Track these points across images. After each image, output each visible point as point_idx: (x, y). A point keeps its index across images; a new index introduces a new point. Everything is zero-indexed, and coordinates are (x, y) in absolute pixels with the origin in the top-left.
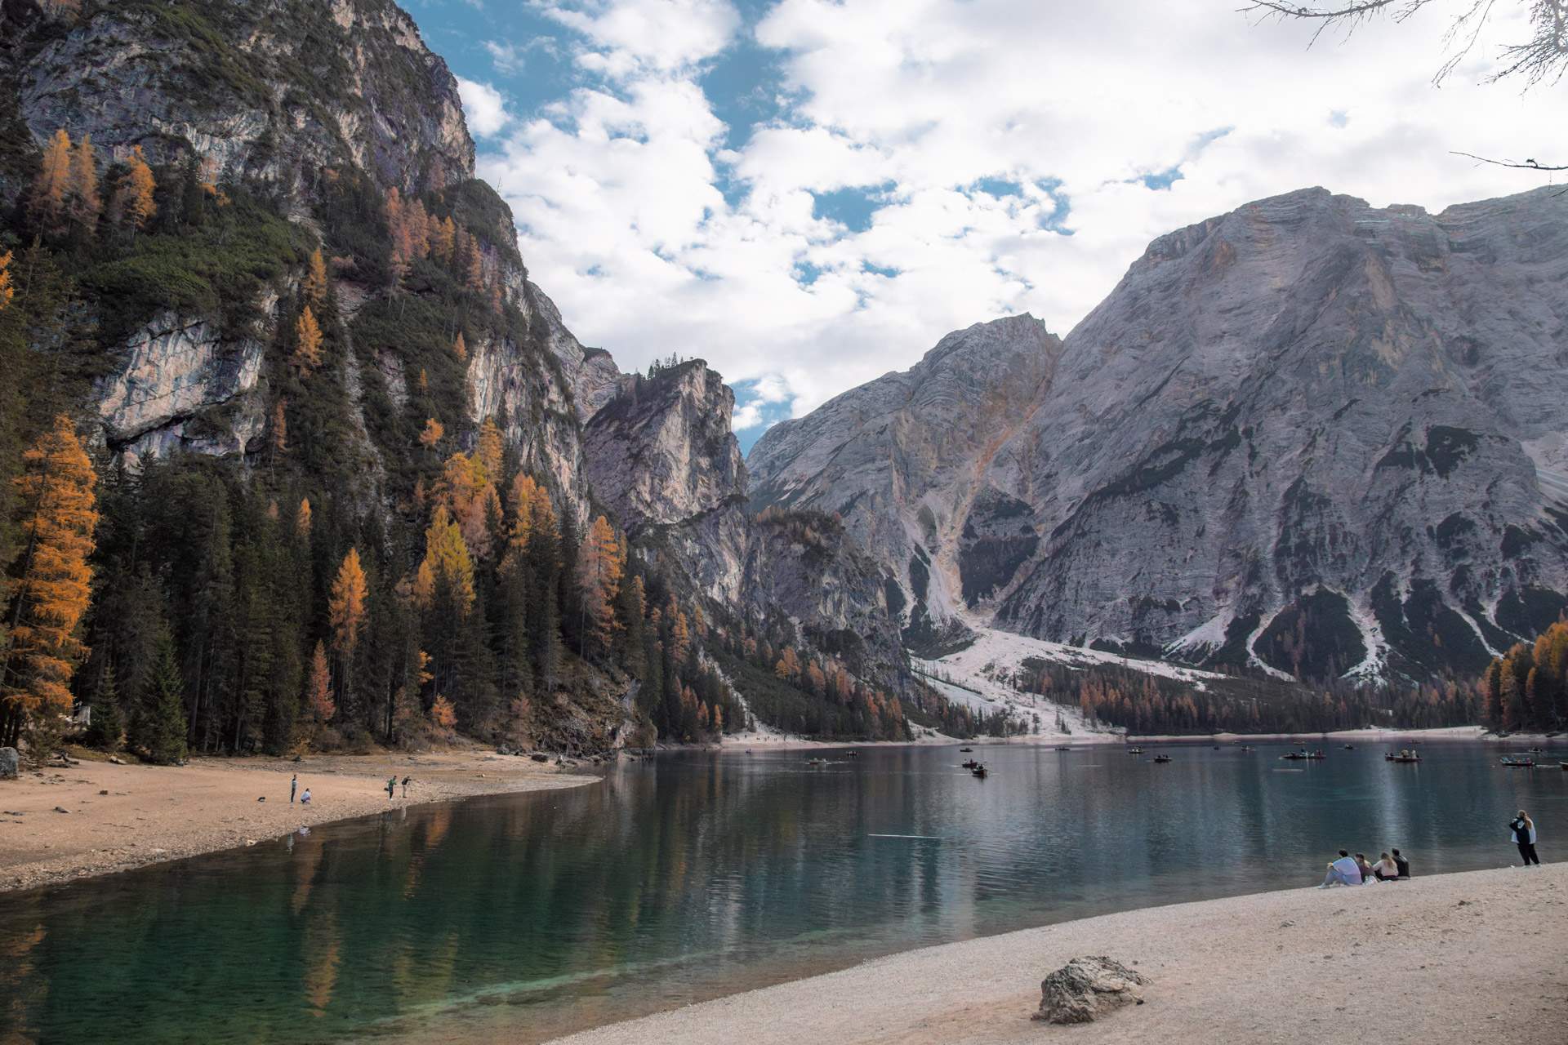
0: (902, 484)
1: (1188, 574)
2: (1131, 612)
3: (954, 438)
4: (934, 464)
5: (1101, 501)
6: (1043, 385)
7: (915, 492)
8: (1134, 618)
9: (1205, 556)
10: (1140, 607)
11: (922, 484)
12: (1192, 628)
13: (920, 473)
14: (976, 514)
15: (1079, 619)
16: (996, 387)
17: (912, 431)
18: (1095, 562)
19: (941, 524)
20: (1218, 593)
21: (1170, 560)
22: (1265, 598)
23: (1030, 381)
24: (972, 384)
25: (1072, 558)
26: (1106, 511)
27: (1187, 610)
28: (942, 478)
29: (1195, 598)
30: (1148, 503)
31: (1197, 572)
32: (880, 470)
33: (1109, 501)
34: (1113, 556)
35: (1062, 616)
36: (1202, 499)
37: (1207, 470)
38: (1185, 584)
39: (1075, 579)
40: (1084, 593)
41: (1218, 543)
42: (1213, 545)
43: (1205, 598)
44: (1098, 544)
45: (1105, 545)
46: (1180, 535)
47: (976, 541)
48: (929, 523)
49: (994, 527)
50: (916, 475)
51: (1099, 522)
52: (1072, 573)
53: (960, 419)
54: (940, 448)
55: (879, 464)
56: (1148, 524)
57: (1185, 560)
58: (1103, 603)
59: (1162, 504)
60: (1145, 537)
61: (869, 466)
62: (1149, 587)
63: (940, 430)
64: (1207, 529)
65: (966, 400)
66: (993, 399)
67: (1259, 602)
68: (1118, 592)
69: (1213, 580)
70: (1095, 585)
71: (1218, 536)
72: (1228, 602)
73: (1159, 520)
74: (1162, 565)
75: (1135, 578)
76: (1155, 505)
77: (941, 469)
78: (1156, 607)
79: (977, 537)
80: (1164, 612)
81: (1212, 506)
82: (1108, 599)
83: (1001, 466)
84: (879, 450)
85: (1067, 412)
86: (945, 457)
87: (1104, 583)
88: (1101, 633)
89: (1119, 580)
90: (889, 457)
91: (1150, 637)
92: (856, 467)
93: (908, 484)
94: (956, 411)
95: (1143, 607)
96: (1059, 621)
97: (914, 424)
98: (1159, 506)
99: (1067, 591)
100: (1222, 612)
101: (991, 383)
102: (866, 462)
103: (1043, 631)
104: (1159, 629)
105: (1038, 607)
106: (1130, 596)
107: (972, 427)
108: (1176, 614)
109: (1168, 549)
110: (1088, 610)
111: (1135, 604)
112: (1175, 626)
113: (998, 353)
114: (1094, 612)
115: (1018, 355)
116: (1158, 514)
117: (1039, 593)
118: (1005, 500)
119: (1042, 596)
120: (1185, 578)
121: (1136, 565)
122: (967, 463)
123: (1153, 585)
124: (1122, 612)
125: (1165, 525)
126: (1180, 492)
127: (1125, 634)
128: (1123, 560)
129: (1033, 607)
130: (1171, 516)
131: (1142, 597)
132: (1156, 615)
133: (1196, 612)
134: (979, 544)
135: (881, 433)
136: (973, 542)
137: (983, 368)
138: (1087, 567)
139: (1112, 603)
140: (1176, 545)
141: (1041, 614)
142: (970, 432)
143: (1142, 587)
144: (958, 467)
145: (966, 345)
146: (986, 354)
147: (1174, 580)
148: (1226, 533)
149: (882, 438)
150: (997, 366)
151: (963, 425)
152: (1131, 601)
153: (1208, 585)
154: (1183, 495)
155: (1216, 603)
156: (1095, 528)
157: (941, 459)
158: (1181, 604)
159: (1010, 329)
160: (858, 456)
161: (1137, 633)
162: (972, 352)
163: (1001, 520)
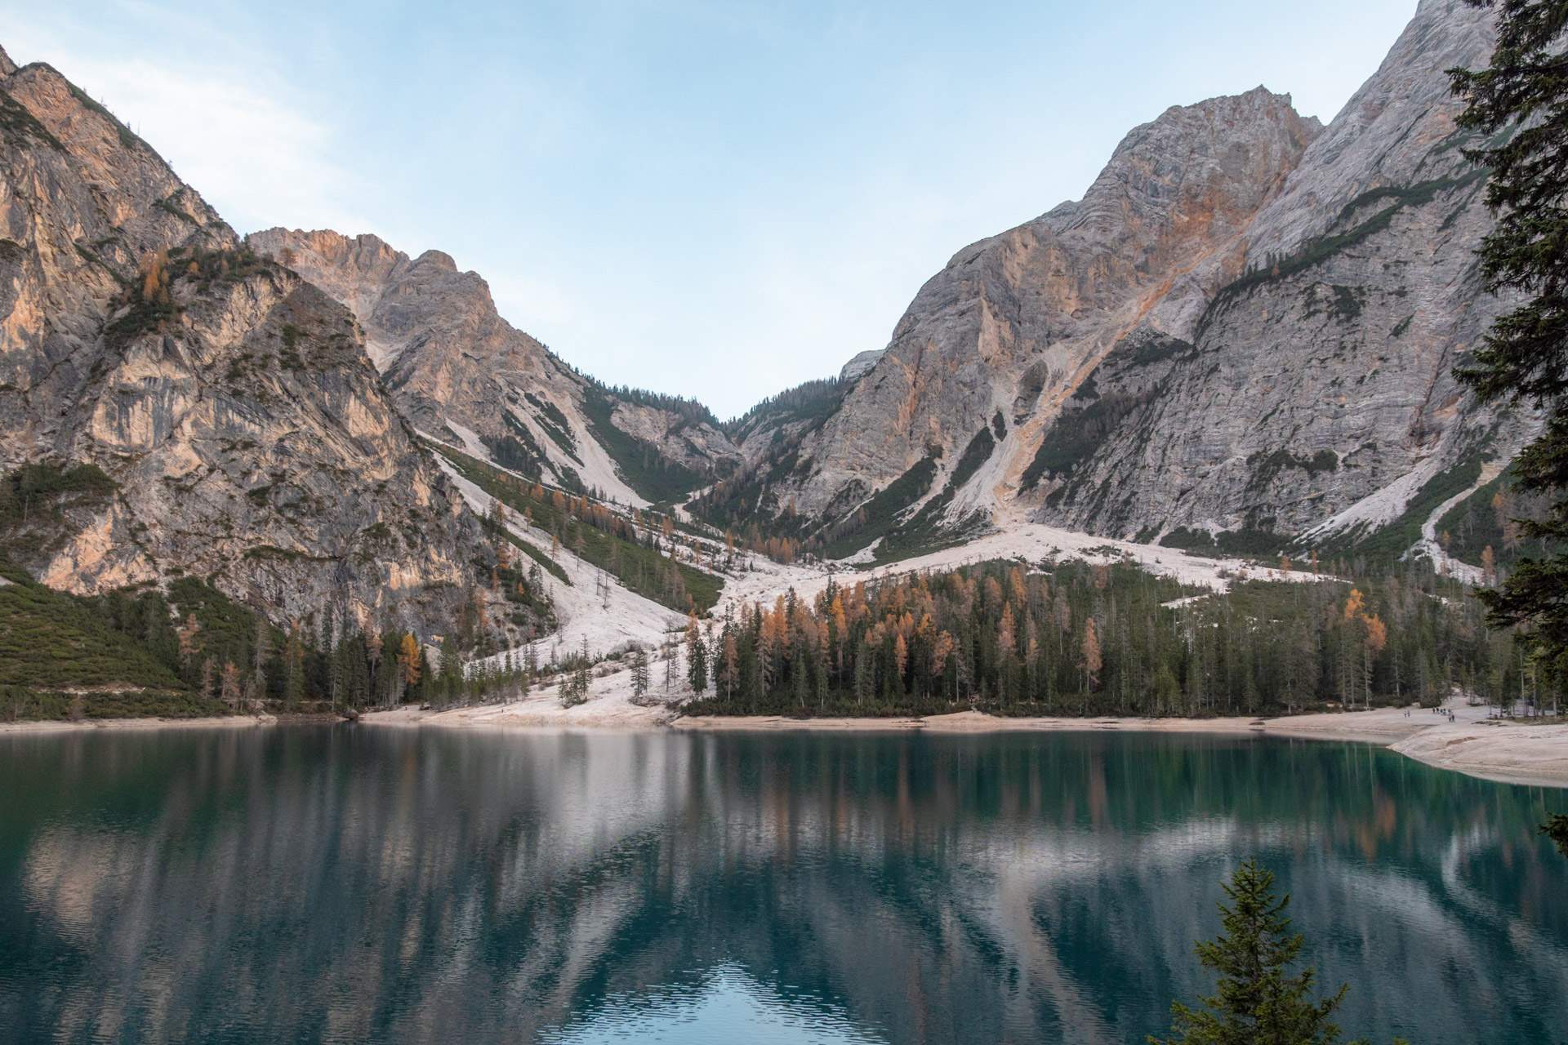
0: (1007, 334)
1: (1364, 403)
2: (1246, 478)
3: (1111, 269)
4: (1073, 305)
5: (1229, 299)
6: (1274, 187)
7: (1028, 344)
8: (1250, 487)
9: (1403, 368)
10: (1263, 469)
11: (1043, 333)
12: (1355, 499)
13: (1041, 318)
14: (1106, 365)
15: (1160, 497)
16: (1196, 196)
17: (1033, 259)
18: (1203, 399)
19: (1054, 383)
20: (1419, 435)
21: (1333, 383)
22: (1502, 430)
23: (1255, 181)
24: (1156, 192)
25: (1168, 397)
26: (1236, 313)
27: (1349, 466)
28: (1082, 325)
29: (1369, 446)
30: (1310, 291)
31: (1380, 398)
32: (962, 313)
33: (1244, 295)
34: (1238, 386)
35: (1134, 494)
36: (1416, 273)
37: (1439, 223)
38: (1355, 421)
39: (1167, 432)
40: (1177, 453)
41: (1437, 345)
42: (1424, 348)
43: (1389, 444)
44: (1215, 369)
45: (1225, 370)
46: (1359, 336)
47: (1093, 402)
48: (1033, 385)
49: (1126, 380)
50: (1033, 321)
51: (1222, 334)
52: (1164, 422)
53: (1123, 240)
54: (1082, 281)
55: (962, 305)
56: (1303, 324)
57: (1361, 381)
58: (1207, 467)
59: (1334, 287)
60: (1297, 348)
61: (948, 310)
62: (1287, 433)
63: (1086, 257)
64: (1415, 320)
65: (1141, 216)
66: (1190, 213)
67: (1486, 442)
68: (1233, 446)
69: (1410, 410)
70: (1196, 437)
71: (1437, 332)
72: (1436, 449)
73: (1323, 316)
74: (1314, 390)
75: (1266, 419)
76: (1321, 292)
77: (1082, 313)
78: (1291, 465)
79: (1096, 396)
80: (1305, 474)
81: (1437, 281)
82: (1216, 460)
83: (1174, 299)
84: (965, 286)
85: (1290, 209)
86: (1091, 294)
87: (1212, 433)
88: (1190, 516)
89: (1238, 425)
90: (977, 293)
91: (1272, 521)
92: (933, 314)
93: (1017, 334)
94: (1116, 231)
95: (1267, 465)
96: (1127, 502)
97: (1035, 250)
98: (1330, 293)
99: (1149, 452)
100: (1420, 467)
101: (1188, 191)
102: (946, 305)
103: (1100, 522)
104: (1293, 505)
105: (1106, 484)
106: (1253, 452)
107: (1145, 251)
108: (1326, 474)
109: (1335, 365)
110: (1178, 481)
111: (1257, 465)
112: (1321, 498)
113: (1204, 147)
114: (1188, 484)
115: (1238, 146)
116: (1324, 306)
117: (1111, 461)
118: (1157, 342)
119: (1115, 466)
120: (1358, 411)
121: (1274, 396)
122: (1129, 303)
123: (1297, 428)
124: (1232, 480)
125: (1334, 320)
126: (1375, 265)
127: (1231, 518)
128: (1252, 392)
129: (1098, 482)
130: (1348, 304)
131: (1275, 448)
132: (1288, 478)
133: (1369, 469)
134: (1096, 405)
135: (970, 262)
136: (1087, 403)
137: (1175, 169)
138: (1190, 408)
139: (1220, 466)
140: (1348, 354)
141: (1105, 495)
142: (1141, 259)
143: (1275, 435)
144: (1112, 309)
145: (1151, 140)
146: (1183, 149)
147: (1336, 416)
148: (1455, 325)
149: (969, 268)
150: (1201, 165)
151: (1127, 249)
152: (1251, 460)
153: (1399, 420)
154: (1379, 269)
155: (1413, 453)
156: (1214, 344)
157: (1083, 299)
158: (1341, 456)
159: (1227, 111)
160: (936, 299)
161: (1251, 513)
162: (1159, 148)
163: (1138, 369)
